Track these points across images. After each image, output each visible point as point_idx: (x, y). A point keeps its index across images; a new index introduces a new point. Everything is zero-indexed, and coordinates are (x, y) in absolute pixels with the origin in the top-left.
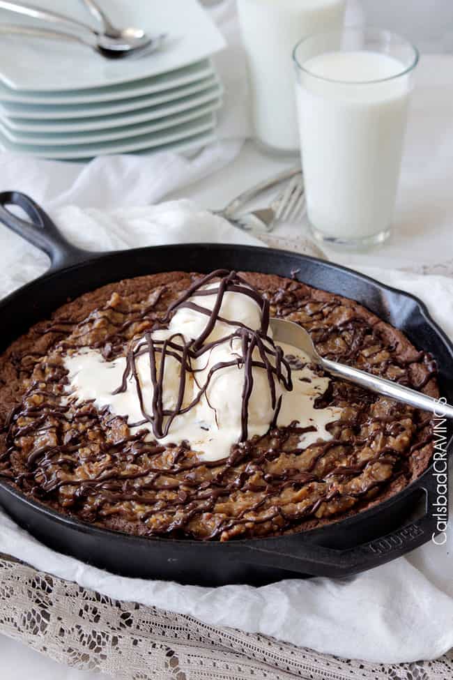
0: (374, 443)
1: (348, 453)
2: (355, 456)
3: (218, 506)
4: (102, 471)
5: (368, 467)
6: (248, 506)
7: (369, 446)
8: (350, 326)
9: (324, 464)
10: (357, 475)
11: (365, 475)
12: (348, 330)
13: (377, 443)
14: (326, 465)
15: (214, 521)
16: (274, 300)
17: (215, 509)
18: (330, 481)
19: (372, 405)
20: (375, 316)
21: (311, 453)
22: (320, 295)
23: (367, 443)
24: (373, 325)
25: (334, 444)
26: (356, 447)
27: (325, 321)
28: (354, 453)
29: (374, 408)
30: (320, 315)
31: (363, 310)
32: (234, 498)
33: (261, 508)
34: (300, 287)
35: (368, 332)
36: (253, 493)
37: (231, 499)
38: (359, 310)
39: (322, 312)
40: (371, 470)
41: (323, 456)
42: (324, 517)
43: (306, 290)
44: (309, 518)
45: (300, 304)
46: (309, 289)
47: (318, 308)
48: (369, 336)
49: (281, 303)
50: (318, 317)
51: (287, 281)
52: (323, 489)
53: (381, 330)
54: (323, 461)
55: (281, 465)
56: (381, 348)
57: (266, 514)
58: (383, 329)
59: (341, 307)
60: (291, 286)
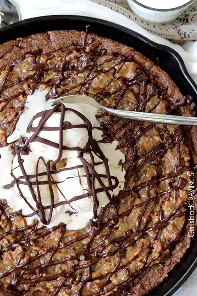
0: (171, 198)
1: (156, 203)
2: (161, 207)
3: (94, 275)
4: (20, 260)
5: (171, 222)
6: (110, 270)
7: (169, 200)
9: (145, 221)
10: (165, 227)
11: (170, 228)
12: (135, 84)
13: (173, 198)
14: (146, 221)
15: (95, 288)
16: (82, 66)
17: (93, 277)
18: (151, 235)
19: (163, 159)
20: (148, 59)
21: (136, 213)
22: (108, 45)
23: (166, 195)
24: (149, 71)
25: (147, 203)
26: (160, 198)
27: (117, 75)
28: (160, 204)
29: (164, 161)
30: (113, 69)
31: (140, 56)
32: (101, 263)
33: (118, 268)
34: (94, 40)
35: (148, 82)
36: (110, 257)
37: (99, 264)
38: (137, 57)
39: (114, 68)
40: (174, 223)
41: (143, 215)
42: (153, 265)
43: (99, 41)
44: (146, 269)
45: (99, 64)
46: (99, 39)
47: (111, 64)
48: (149, 87)
49: (86, 68)
50: (112, 71)
51: (83, 35)
52: (149, 244)
53: (155, 75)
54: (145, 219)
55: (121, 229)
56: (159, 97)
57: (122, 276)
58: (156, 74)
59: (127, 63)
60: (87, 40)
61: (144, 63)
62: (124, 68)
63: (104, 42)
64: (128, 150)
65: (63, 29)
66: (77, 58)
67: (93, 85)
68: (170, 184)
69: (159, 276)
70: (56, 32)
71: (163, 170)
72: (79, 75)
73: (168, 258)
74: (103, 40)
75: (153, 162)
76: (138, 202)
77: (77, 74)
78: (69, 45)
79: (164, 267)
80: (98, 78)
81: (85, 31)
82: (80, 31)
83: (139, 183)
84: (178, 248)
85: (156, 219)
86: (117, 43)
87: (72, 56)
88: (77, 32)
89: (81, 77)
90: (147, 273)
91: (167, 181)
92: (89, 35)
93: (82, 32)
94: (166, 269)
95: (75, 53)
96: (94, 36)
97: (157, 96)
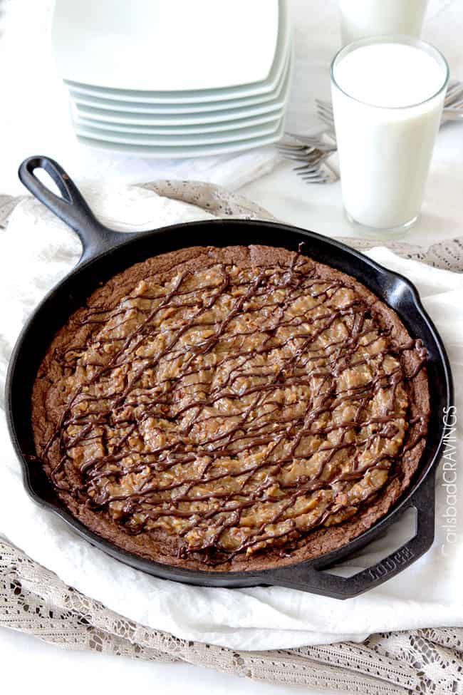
0: (372, 446)
1: (350, 454)
2: (356, 459)
3: (243, 520)
4: (144, 485)
5: (368, 473)
6: (268, 518)
7: (368, 448)
8: (351, 311)
9: (330, 470)
10: (358, 480)
11: (364, 482)
12: (349, 314)
13: (375, 447)
14: (332, 469)
15: (240, 536)
17: (240, 522)
18: (335, 487)
19: (370, 402)
20: (373, 294)
21: (319, 457)
22: (324, 271)
23: (367, 445)
24: (371, 306)
25: (338, 449)
26: (357, 448)
27: (328, 303)
28: (355, 455)
29: (372, 405)
30: (324, 296)
31: (363, 288)
32: (256, 509)
33: (279, 519)
34: (306, 262)
35: (367, 316)
36: (272, 504)
37: (254, 511)
38: (359, 288)
39: (325, 293)
40: (370, 477)
41: (329, 461)
42: (331, 526)
43: (311, 265)
44: (318, 528)
45: (307, 285)
46: (313, 263)
47: (322, 289)
48: (367, 321)
49: (289, 285)
50: (323, 297)
51: (293, 254)
52: (330, 497)
53: (378, 311)
54: (330, 466)
55: (294, 472)
56: (379, 335)
57: (283, 528)
58: (380, 310)
59: (343, 289)
60: (297, 261)
61: (367, 297)
62: (339, 293)
63: (318, 267)
64: (324, 382)
65: (269, 245)
66: (280, 275)
67: (294, 306)
68: (374, 432)
69: (337, 540)
70: (259, 246)
71: (368, 416)
72: (277, 291)
73: (353, 523)
74: (318, 265)
75: (355, 402)
76: (325, 444)
77: (275, 290)
78: (272, 263)
79: (346, 531)
80: (302, 300)
81: (296, 251)
82: (291, 250)
83: (330, 423)
84: (370, 511)
85: (346, 470)
86: (336, 270)
87: (275, 271)
88: (287, 251)
89: (280, 294)
90: (321, 535)
91: (371, 427)
92: (301, 256)
93: (293, 252)
94: (349, 534)
95: (278, 269)
96: (307, 258)
97: (377, 332)
